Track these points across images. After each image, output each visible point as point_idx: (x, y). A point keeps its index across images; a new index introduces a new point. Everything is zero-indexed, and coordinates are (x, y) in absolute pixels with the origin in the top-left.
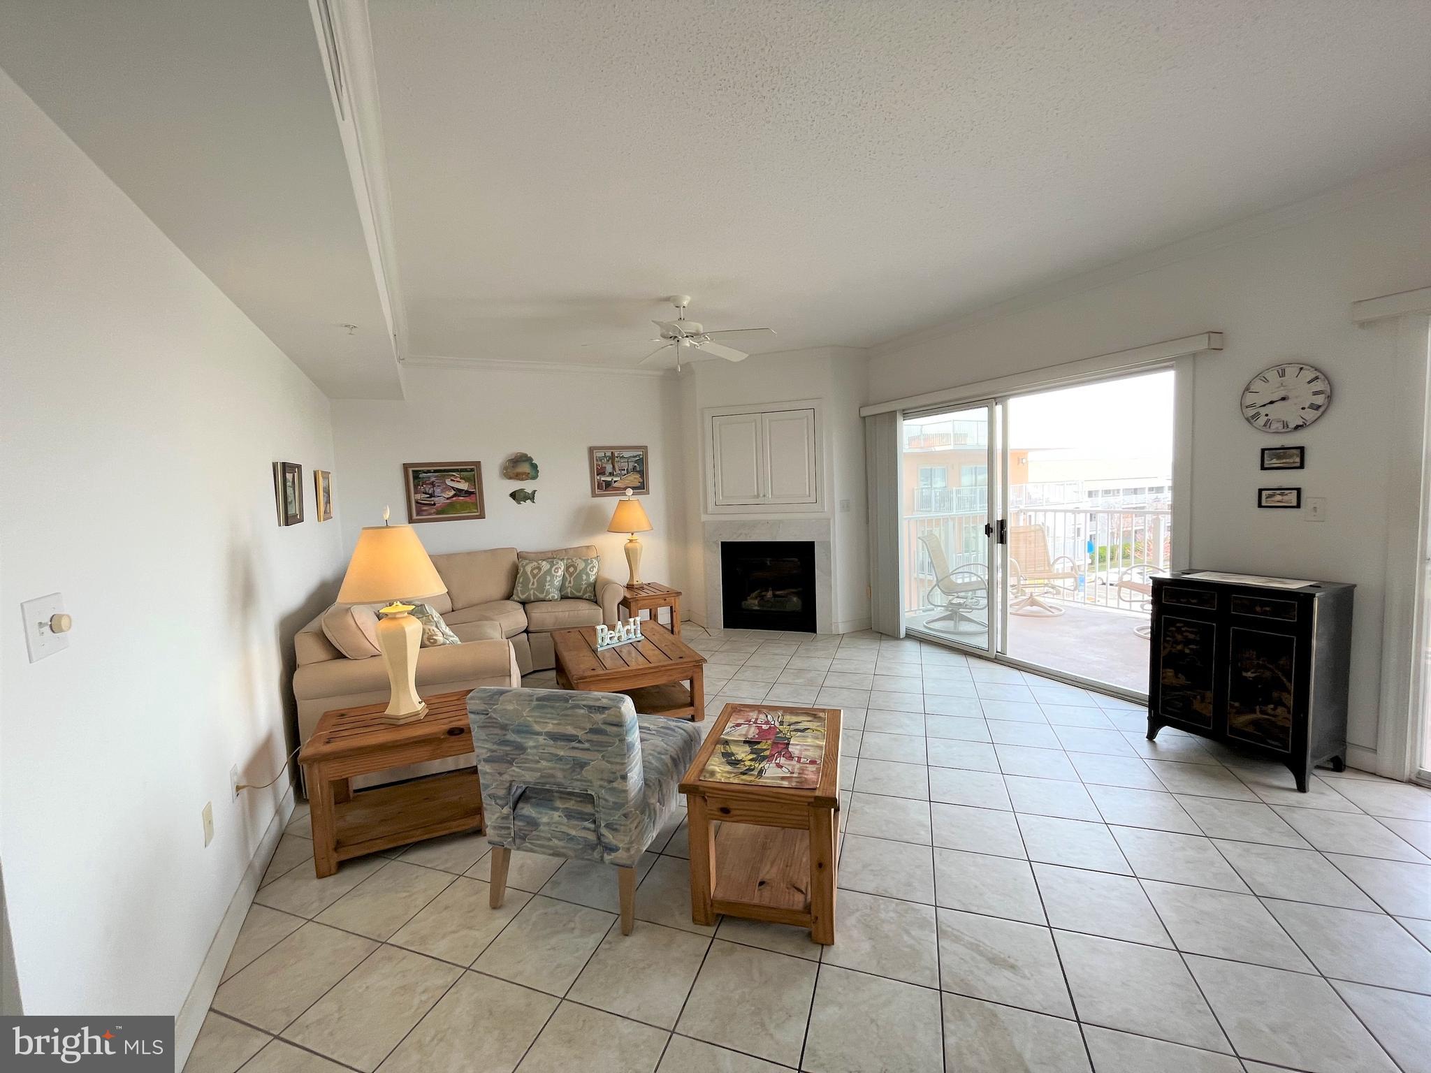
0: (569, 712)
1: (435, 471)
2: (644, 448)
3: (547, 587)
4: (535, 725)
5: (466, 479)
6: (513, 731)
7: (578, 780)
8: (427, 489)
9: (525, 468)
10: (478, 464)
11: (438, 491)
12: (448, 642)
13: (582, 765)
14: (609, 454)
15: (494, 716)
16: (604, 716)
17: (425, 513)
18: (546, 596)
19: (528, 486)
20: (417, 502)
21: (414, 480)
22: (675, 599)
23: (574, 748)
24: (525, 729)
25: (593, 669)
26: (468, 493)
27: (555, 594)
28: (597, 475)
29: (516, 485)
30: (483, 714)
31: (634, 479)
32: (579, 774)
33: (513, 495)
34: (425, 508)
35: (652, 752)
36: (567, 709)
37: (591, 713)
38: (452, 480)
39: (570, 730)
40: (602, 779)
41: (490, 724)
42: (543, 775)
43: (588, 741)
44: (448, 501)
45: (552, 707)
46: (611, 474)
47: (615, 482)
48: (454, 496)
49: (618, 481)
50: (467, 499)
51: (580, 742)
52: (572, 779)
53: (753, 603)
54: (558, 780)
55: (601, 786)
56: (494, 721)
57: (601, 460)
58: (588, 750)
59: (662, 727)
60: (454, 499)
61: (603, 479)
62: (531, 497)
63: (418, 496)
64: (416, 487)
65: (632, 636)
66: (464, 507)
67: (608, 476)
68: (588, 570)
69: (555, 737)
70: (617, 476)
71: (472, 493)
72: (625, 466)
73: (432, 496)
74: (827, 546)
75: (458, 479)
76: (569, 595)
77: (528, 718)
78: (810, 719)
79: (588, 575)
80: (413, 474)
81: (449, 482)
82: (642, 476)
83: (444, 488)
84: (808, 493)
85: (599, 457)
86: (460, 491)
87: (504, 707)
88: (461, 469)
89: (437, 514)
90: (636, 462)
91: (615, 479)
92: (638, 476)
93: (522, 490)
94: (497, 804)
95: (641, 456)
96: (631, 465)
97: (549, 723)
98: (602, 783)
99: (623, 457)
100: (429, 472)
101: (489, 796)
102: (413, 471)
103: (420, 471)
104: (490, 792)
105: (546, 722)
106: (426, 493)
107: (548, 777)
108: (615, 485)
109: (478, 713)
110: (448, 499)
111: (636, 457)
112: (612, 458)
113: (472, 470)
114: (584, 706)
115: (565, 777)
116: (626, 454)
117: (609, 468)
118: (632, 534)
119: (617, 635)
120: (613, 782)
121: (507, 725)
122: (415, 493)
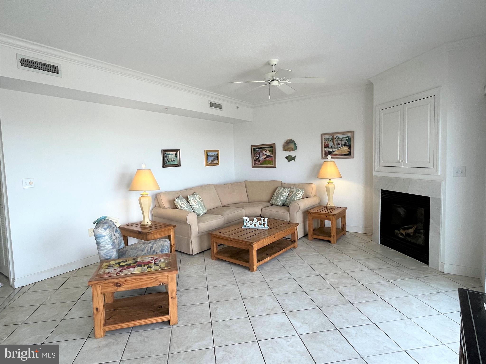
1: (260, 148)
2: (352, 132)
3: (278, 200)
5: (270, 151)
8: (258, 155)
9: (292, 146)
10: (274, 145)
11: (261, 156)
14: (331, 137)
17: (257, 164)
18: (277, 203)
19: (293, 154)
20: (254, 160)
21: (254, 152)
22: (332, 217)
26: (271, 157)
27: (280, 203)
28: (325, 148)
29: (288, 153)
31: (345, 150)
33: (287, 158)
34: (256, 162)
38: (265, 151)
44: (264, 160)
46: (332, 147)
47: (334, 151)
48: (266, 158)
49: (336, 151)
50: (270, 159)
57: (327, 140)
60: (266, 159)
61: (327, 150)
62: (294, 159)
63: (255, 158)
64: (254, 154)
65: (262, 226)
66: (269, 162)
67: (330, 148)
68: (296, 195)
70: (335, 148)
71: (272, 157)
72: (340, 143)
73: (259, 158)
74: (439, 201)
75: (267, 151)
76: (287, 205)
80: (254, 149)
81: (264, 153)
82: (350, 148)
83: (263, 155)
84: (428, 160)
85: (326, 139)
86: (267, 156)
88: (268, 147)
89: (260, 165)
90: (346, 140)
91: (334, 150)
92: (347, 148)
93: (290, 156)
95: (350, 137)
96: (343, 142)
99: (339, 138)
100: (258, 148)
102: (254, 148)
103: (255, 148)
106: (257, 157)
108: (335, 153)
110: (264, 159)
111: (346, 137)
112: (333, 139)
113: (272, 147)
116: (341, 136)
117: (331, 144)
118: (330, 180)
119: (254, 223)
122: (254, 157)
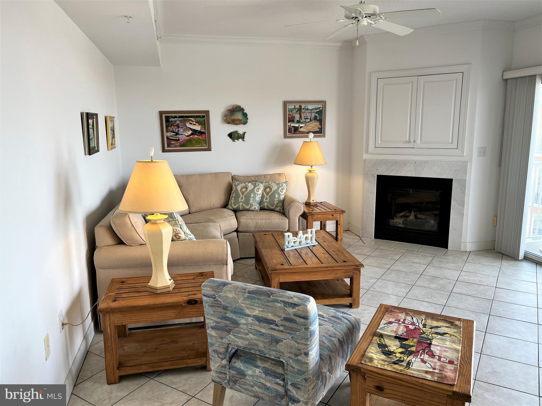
0: (270, 304)
1: (180, 117)
2: (324, 103)
3: (251, 201)
4: (247, 310)
5: (200, 123)
6: (232, 312)
7: (274, 350)
8: (174, 129)
9: (239, 116)
10: (207, 112)
11: (181, 130)
12: (188, 239)
13: (277, 341)
14: (297, 107)
15: (219, 300)
16: (295, 310)
17: (172, 146)
18: (250, 207)
19: (240, 129)
20: (168, 138)
21: (166, 123)
22: (340, 216)
23: (272, 329)
24: (239, 311)
25: (282, 264)
26: (201, 133)
27: (256, 207)
28: (289, 122)
29: (232, 128)
30: (212, 298)
31: (315, 125)
32: (275, 347)
33: (230, 135)
34: (173, 142)
35: (325, 335)
36: (269, 301)
37: (285, 306)
38: (190, 123)
39: (270, 316)
40: (291, 353)
41: (216, 305)
42: (250, 343)
43: (282, 325)
44: (187, 138)
45: (259, 299)
46: (298, 122)
47: (301, 127)
48: (192, 134)
49: (303, 127)
50: (200, 137)
51: (277, 325)
52: (270, 349)
53: (398, 221)
54: (260, 348)
55: (290, 357)
56: (219, 303)
57: (292, 111)
58: (282, 331)
59: (332, 316)
60: (191, 136)
61: (292, 125)
62: (242, 137)
63: (169, 134)
64: (167, 127)
65: (309, 241)
66: (198, 142)
67: (296, 123)
68: (279, 191)
69: (259, 319)
70: (302, 123)
71: (203, 133)
72: (309, 115)
73: (177, 134)
74: (463, 183)
75: (195, 123)
76: (266, 208)
77: (242, 304)
78: (448, 325)
79: (279, 195)
80: (166, 118)
81: (188, 125)
82: (321, 124)
83: (185, 129)
84: (450, 141)
85: (291, 109)
86: (195, 132)
87: (226, 295)
88: (196, 116)
89: (180, 146)
90: (317, 113)
91: (301, 125)
92: (317, 124)
93: (236, 132)
94: (219, 357)
95: (321, 109)
96: (313, 115)
97: (256, 309)
98: (291, 355)
99: (308, 109)
100: (175, 117)
101: (214, 351)
102: (166, 116)
103: (170, 116)
104: (215, 349)
105: (254, 309)
106: (174, 132)
107: (254, 345)
108: (301, 130)
109: (208, 297)
110: (187, 136)
111: (317, 109)
112: (300, 109)
113: (204, 117)
114: (281, 301)
115: (264, 347)
116: (310, 107)
117: (297, 117)
118: (311, 167)
119: (299, 240)
120: (298, 356)
121: (227, 307)
122: (167, 132)
